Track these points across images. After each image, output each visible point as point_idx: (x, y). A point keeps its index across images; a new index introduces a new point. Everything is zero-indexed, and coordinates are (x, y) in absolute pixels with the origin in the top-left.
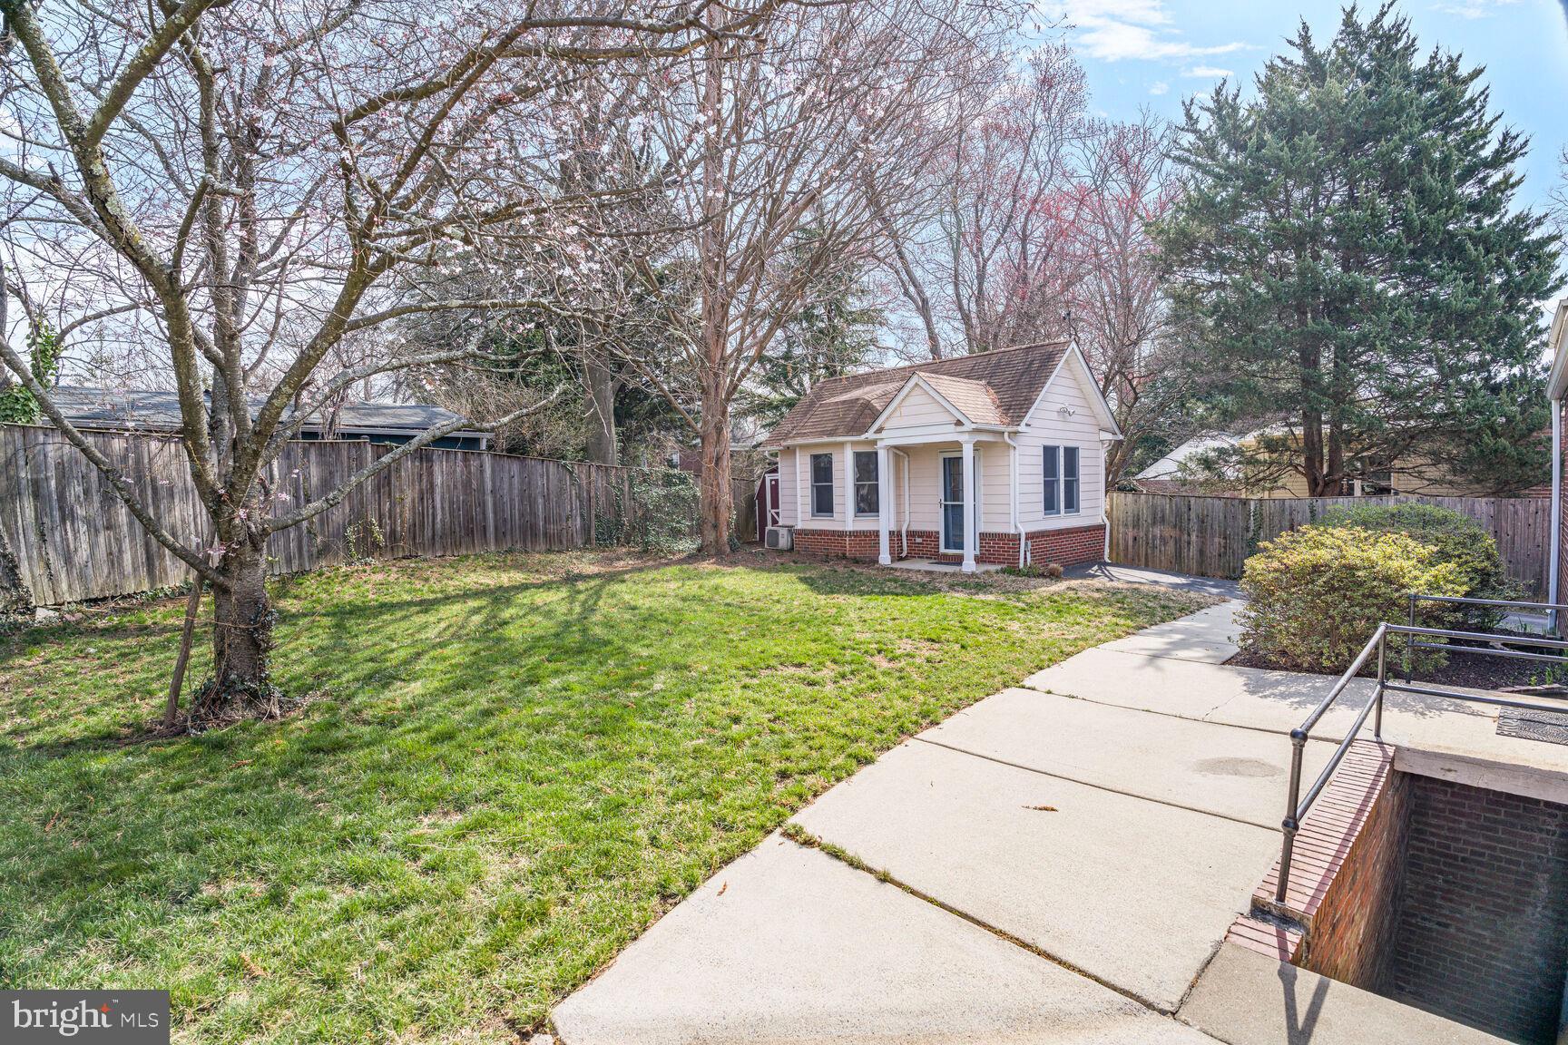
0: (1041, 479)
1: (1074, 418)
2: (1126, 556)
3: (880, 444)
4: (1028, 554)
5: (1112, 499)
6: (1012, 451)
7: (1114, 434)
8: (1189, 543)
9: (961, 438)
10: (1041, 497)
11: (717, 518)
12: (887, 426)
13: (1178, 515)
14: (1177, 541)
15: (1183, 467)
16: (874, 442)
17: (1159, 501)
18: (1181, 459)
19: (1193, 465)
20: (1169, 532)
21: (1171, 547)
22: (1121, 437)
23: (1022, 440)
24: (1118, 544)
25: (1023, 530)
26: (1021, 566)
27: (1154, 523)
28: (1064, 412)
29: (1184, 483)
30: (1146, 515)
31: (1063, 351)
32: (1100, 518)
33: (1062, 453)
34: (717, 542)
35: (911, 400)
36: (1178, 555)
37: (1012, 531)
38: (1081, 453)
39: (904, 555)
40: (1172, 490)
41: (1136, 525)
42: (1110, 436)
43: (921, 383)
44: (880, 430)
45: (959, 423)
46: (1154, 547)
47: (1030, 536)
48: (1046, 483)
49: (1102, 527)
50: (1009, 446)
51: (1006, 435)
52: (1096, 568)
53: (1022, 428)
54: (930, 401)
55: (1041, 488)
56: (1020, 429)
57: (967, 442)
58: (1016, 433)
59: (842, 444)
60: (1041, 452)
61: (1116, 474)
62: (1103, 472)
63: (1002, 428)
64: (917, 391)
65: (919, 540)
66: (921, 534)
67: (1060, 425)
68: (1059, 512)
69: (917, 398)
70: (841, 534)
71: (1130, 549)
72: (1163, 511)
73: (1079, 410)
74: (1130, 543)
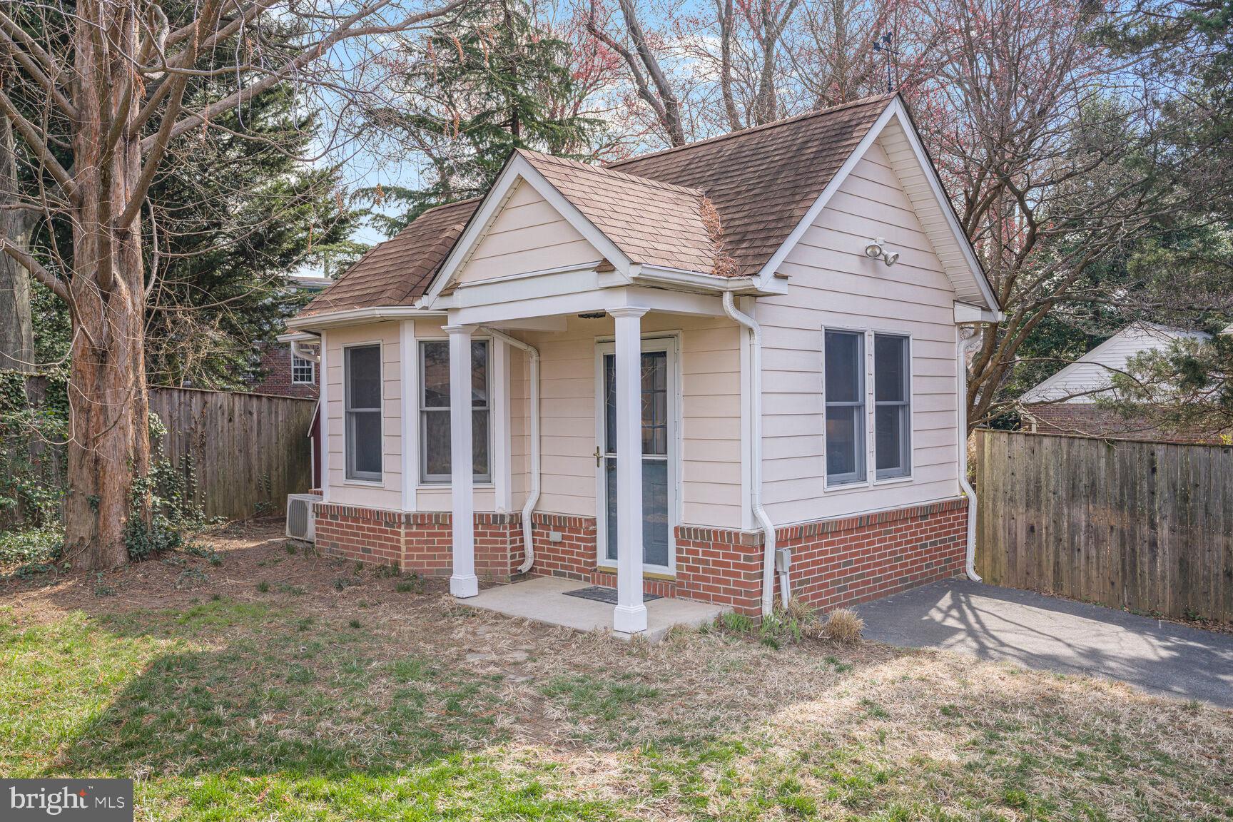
0: (820, 404)
1: (895, 271)
2: (1012, 563)
3: (454, 321)
4: (785, 581)
5: (981, 445)
6: (745, 340)
7: (986, 309)
8: (1153, 544)
9: (613, 303)
10: (820, 446)
11: (98, 483)
12: (465, 280)
13: (1128, 483)
14: (1127, 539)
15: (1123, 381)
16: (440, 320)
17: (1082, 451)
18: (1121, 365)
19: (1142, 377)
20: (1105, 517)
21: (1111, 548)
22: (1000, 317)
23: (769, 312)
24: (995, 538)
25: (770, 525)
26: (767, 610)
27: (1073, 497)
28: (873, 256)
29: (1129, 411)
30: (1054, 480)
31: (873, 118)
32: (956, 486)
33: (869, 347)
34: (94, 538)
35: (513, 218)
36: (1129, 570)
37: (746, 527)
38: (914, 349)
39: (525, 568)
40: (1105, 426)
41: (1034, 499)
42: (975, 314)
43: (529, 176)
44: (448, 292)
45: (605, 267)
46: (1074, 549)
47: (788, 537)
48: (831, 413)
49: (962, 506)
50: (737, 327)
51: (727, 299)
52: (946, 601)
53: (764, 282)
54: (550, 217)
55: (820, 424)
56: (757, 283)
57: (625, 313)
58: (754, 295)
59: (393, 324)
60: (821, 344)
61: (988, 395)
62: (962, 390)
63: (716, 283)
64: (523, 197)
65: (556, 536)
66: (560, 523)
67: (867, 286)
68: (863, 478)
69: (523, 214)
70: (388, 520)
71: (1021, 551)
72: (1091, 472)
73: (906, 256)
74: (1022, 536)
